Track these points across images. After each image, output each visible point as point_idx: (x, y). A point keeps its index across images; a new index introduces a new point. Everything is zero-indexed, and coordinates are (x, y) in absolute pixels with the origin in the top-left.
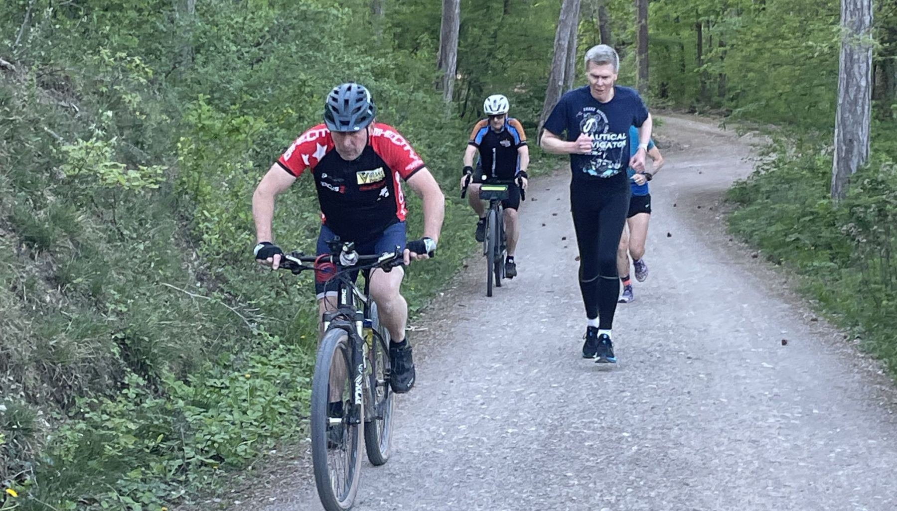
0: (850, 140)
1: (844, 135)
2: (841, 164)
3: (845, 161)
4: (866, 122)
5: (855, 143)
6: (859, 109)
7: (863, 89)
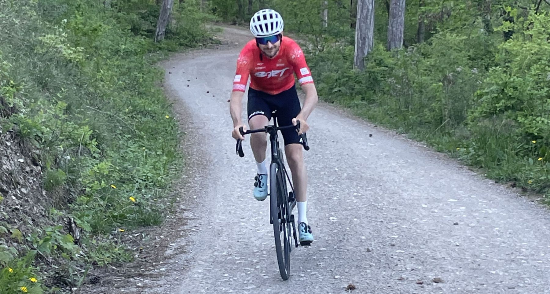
0: (364, 38)
1: (361, 35)
2: (359, 50)
3: (361, 49)
4: (372, 28)
5: (367, 39)
6: (368, 21)
7: (370, 11)
